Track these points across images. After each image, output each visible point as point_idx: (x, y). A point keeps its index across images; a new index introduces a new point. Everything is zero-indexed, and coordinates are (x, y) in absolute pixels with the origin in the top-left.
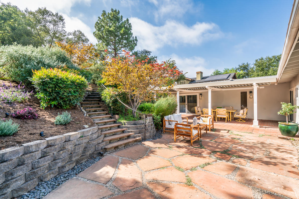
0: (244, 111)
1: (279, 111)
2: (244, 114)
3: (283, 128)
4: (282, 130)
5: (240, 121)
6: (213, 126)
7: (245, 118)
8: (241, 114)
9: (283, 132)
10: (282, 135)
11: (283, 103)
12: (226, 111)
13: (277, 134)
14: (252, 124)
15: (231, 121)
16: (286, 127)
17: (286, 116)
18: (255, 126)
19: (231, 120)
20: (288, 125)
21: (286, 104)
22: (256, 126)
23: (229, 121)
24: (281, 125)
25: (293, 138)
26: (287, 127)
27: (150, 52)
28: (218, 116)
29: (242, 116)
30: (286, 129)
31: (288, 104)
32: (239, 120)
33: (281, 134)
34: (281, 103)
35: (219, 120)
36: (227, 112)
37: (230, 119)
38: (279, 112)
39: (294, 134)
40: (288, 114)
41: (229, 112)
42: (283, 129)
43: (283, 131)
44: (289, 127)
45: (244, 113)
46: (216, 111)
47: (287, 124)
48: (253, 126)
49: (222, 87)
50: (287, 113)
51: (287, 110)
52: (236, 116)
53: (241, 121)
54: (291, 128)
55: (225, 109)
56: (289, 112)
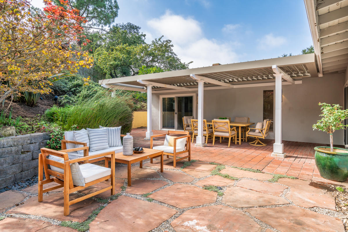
0: (263, 126)
1: (316, 123)
2: (263, 131)
3: (323, 160)
4: (321, 164)
5: (257, 144)
6: (189, 154)
7: (264, 138)
8: (257, 131)
9: (322, 170)
10: (322, 176)
11: (323, 104)
12: (229, 124)
13: (311, 174)
14: (272, 150)
15: (240, 144)
16: (328, 158)
17: (329, 134)
18: (276, 155)
19: (240, 142)
20: (333, 155)
21: (328, 106)
22: (279, 155)
23: (238, 143)
24: (320, 154)
25: (343, 184)
26: (331, 159)
27: (138, 27)
28: (216, 134)
29: (260, 134)
30: (328, 164)
31: (333, 106)
32: (256, 142)
33: (319, 174)
34: (320, 104)
35: (221, 142)
36: (231, 127)
37: (238, 140)
38: (315, 125)
39: (345, 175)
40: (334, 128)
41: (237, 128)
42: (322, 162)
43: (323, 168)
44: (336, 159)
45: (262, 128)
46: (212, 124)
47: (331, 152)
48: (273, 155)
49: (232, 82)
50: (331, 127)
51: (332, 120)
52: (249, 134)
53: (259, 143)
54: (339, 162)
55: (227, 120)
56: (335, 126)
